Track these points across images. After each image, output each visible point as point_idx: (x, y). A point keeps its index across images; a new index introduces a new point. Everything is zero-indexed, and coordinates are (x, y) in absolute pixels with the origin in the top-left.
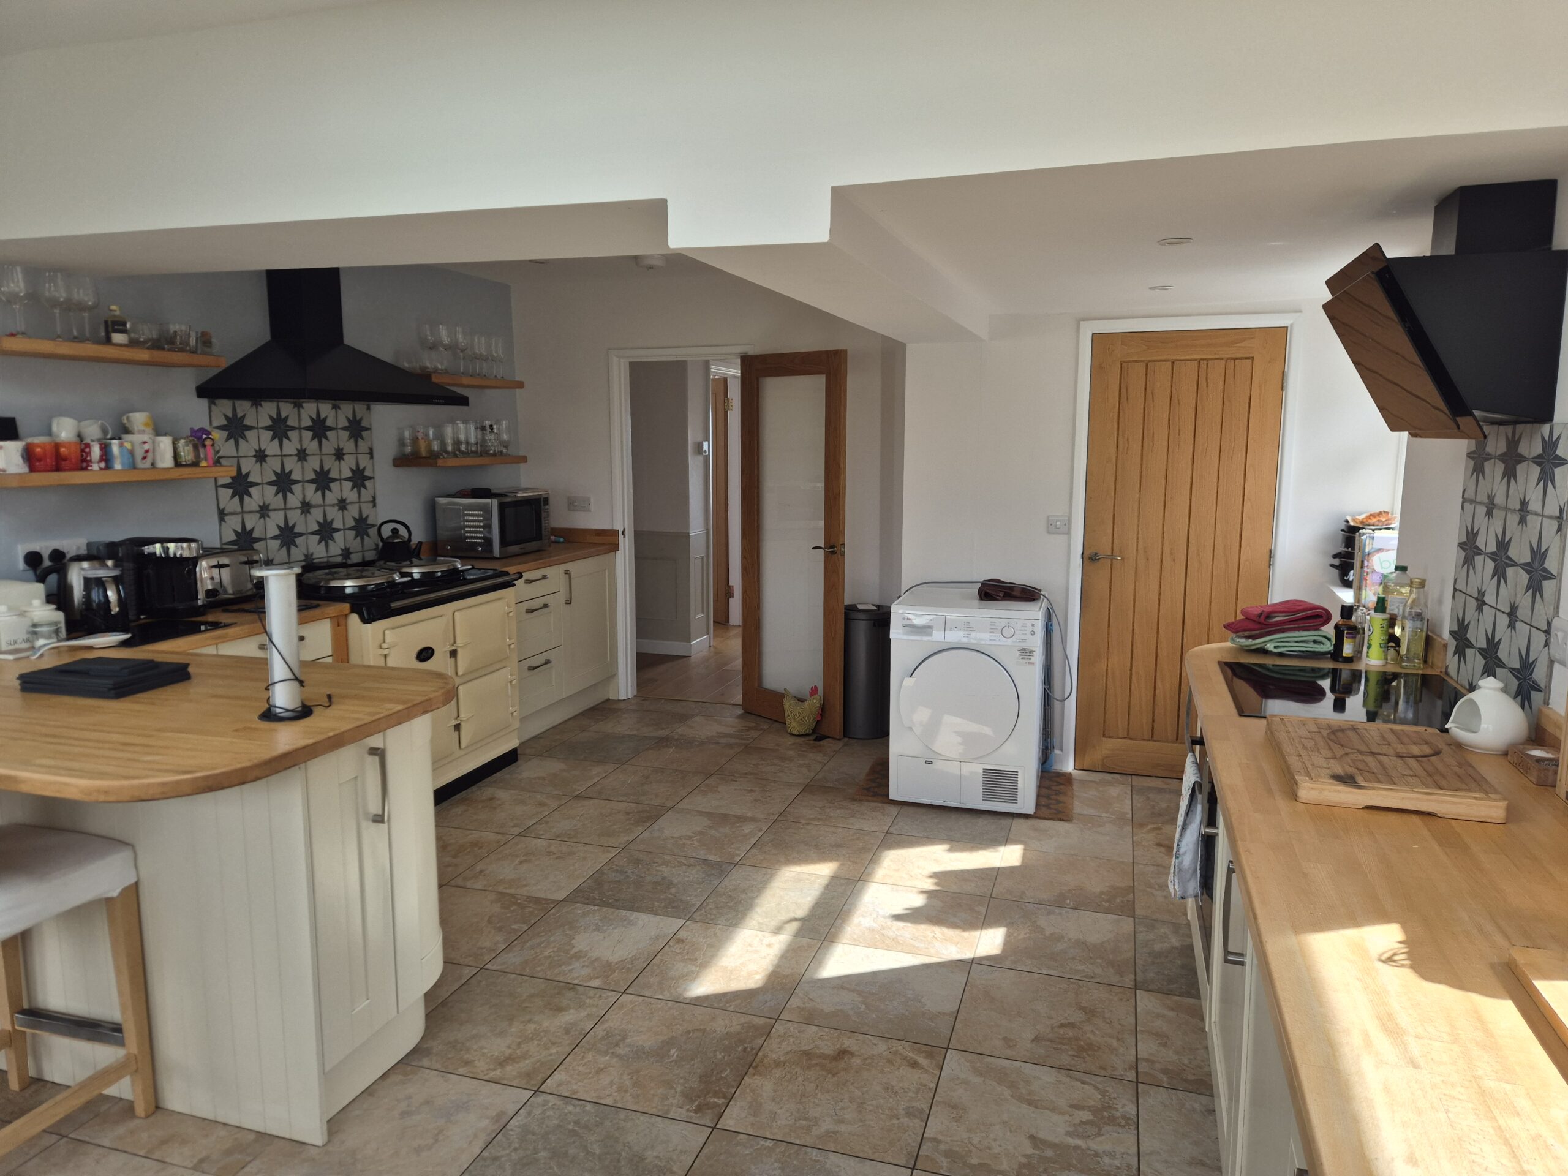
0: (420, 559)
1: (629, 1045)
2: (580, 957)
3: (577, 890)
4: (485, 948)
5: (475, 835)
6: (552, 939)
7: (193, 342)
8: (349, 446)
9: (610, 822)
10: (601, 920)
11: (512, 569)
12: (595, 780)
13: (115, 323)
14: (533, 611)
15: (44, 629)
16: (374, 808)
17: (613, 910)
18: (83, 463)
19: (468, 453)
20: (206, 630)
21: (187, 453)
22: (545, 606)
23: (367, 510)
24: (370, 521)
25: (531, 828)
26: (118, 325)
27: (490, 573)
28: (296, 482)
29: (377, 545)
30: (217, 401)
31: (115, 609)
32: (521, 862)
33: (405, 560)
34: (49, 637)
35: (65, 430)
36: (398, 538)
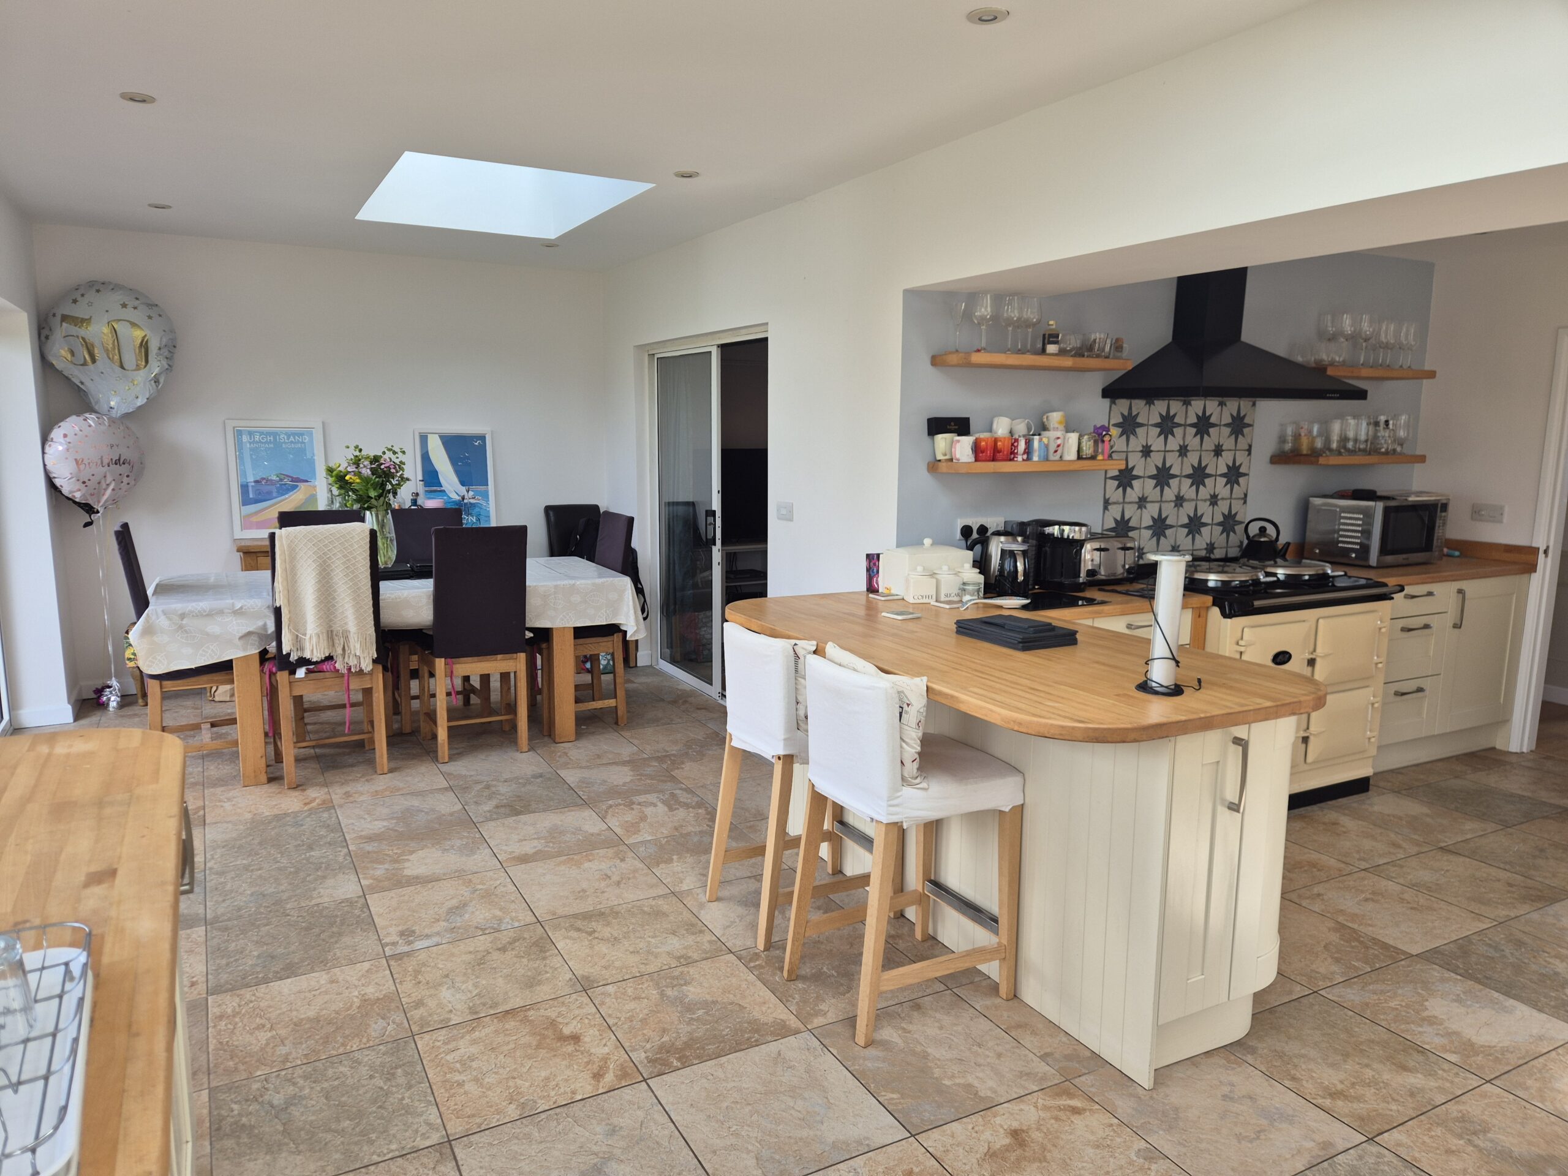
0: (1286, 560)
1: (1492, 1141)
2: (1434, 1023)
3: (1435, 951)
4: (1319, 973)
5: (1314, 856)
6: (1400, 991)
7: (1107, 349)
8: (1228, 443)
9: (1484, 887)
10: (1464, 993)
11: (1392, 581)
12: (1469, 836)
13: (1050, 336)
14: (1410, 630)
15: (970, 588)
16: (1231, 795)
17: (1481, 987)
18: (1011, 455)
19: (1355, 451)
20: (1083, 605)
21: (1088, 448)
22: (1427, 627)
23: (1237, 506)
24: (1238, 518)
25: (1381, 868)
26: (1051, 338)
27: (1363, 582)
28: (1174, 476)
29: (1242, 543)
30: (1117, 401)
31: (1021, 578)
32: (1366, 900)
33: (1270, 560)
34: (972, 595)
35: (1001, 428)
36: (1265, 536)
